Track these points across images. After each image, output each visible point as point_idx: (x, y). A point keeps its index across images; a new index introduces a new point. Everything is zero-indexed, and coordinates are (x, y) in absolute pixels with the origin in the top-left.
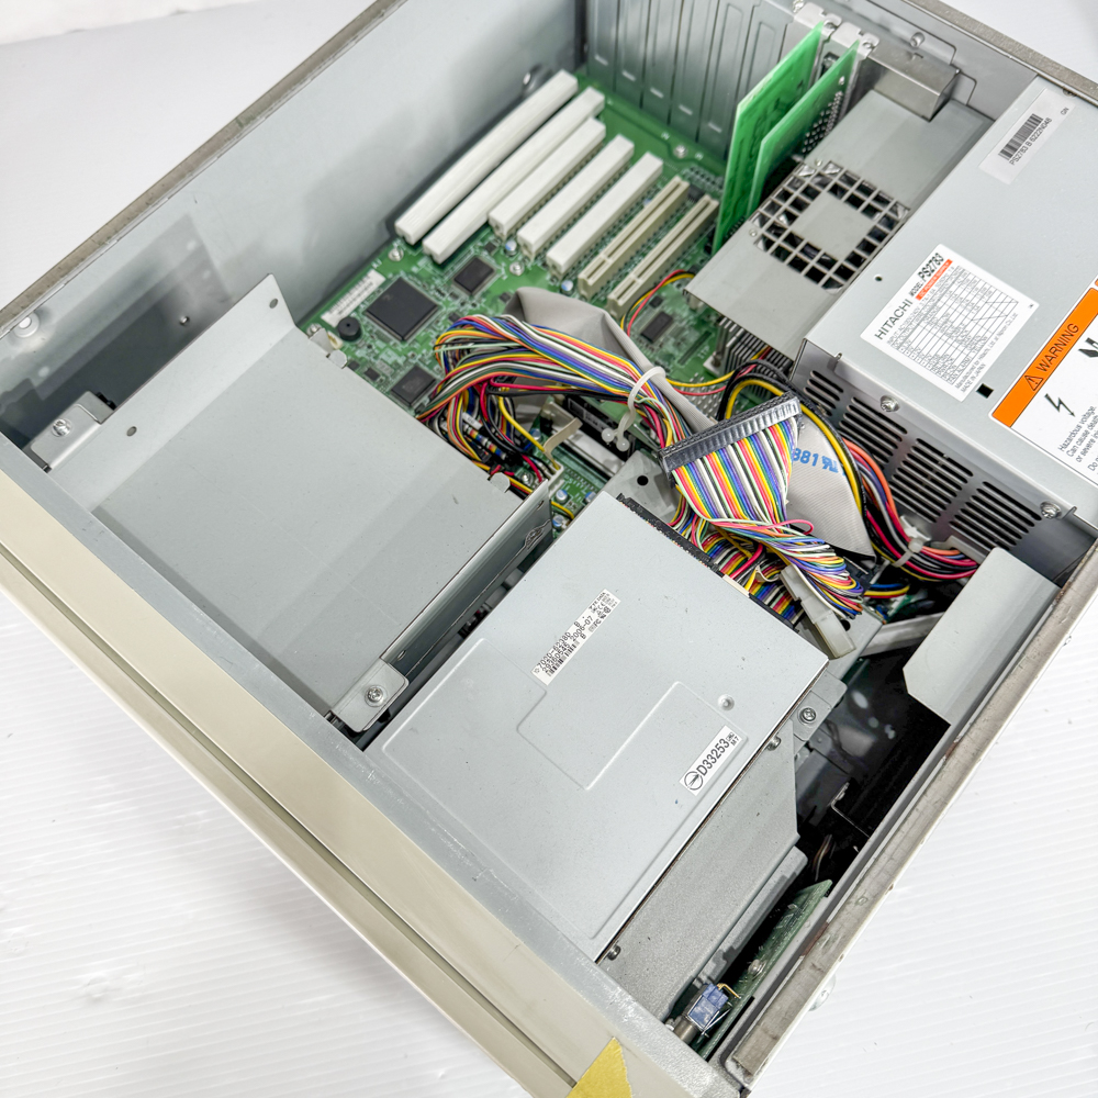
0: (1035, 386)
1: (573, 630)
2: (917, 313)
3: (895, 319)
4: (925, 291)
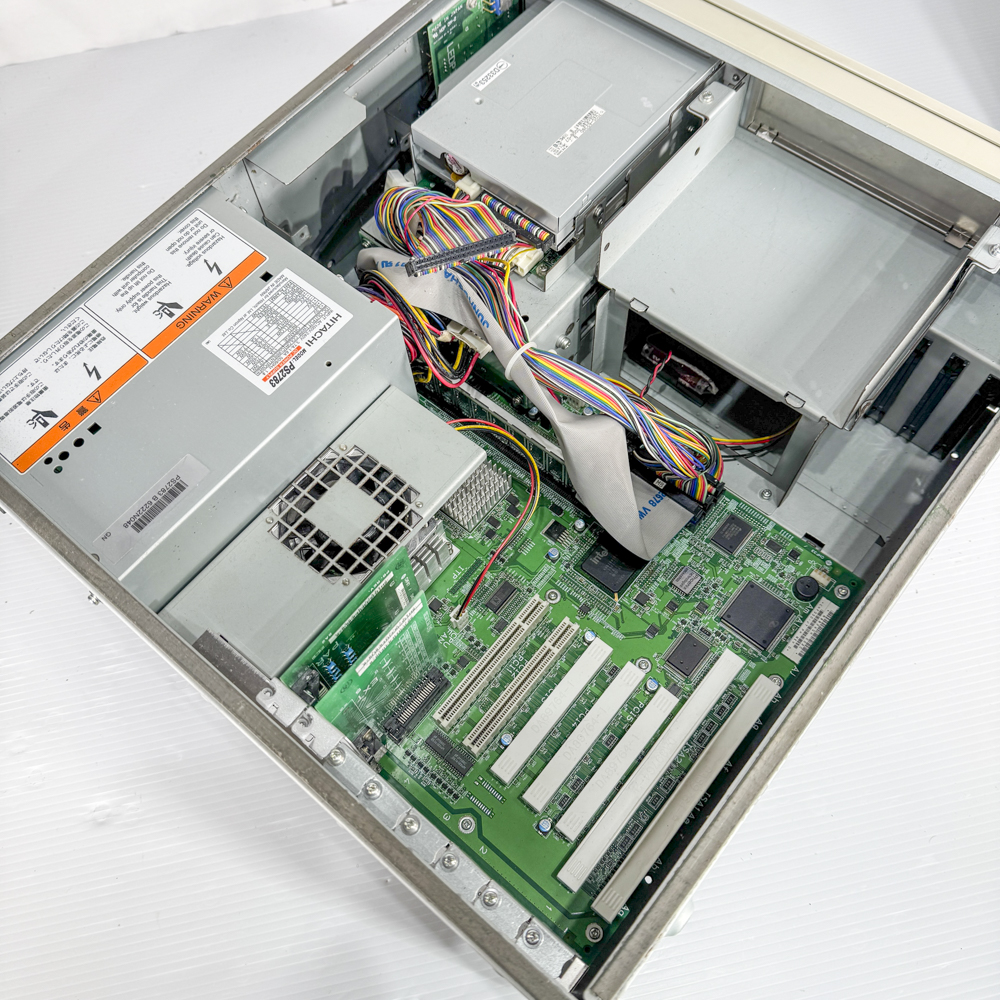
0: (227, 281)
2: (303, 336)
3: (324, 330)
4: (292, 354)
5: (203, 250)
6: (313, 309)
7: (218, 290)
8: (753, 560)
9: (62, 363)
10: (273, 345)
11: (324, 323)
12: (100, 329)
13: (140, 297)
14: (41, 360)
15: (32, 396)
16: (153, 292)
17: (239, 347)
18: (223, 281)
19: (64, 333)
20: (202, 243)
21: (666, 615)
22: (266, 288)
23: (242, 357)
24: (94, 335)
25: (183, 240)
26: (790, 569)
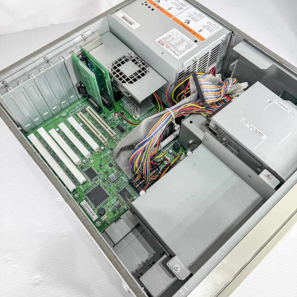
0: (195, 33)
1: (251, 129)
2: (173, 48)
3: (174, 52)
4: (167, 46)
5: (207, 29)
7: (192, 31)
9: (174, 3)
10: (171, 42)
11: (177, 52)
12: (183, 10)
13: (193, 16)
16: (194, 19)
17: (172, 35)
19: (183, 3)
20: (210, 28)
21: (105, 170)
22: (192, 41)
23: (169, 36)
24: (181, 9)
25: (211, 25)
26: (110, 210)
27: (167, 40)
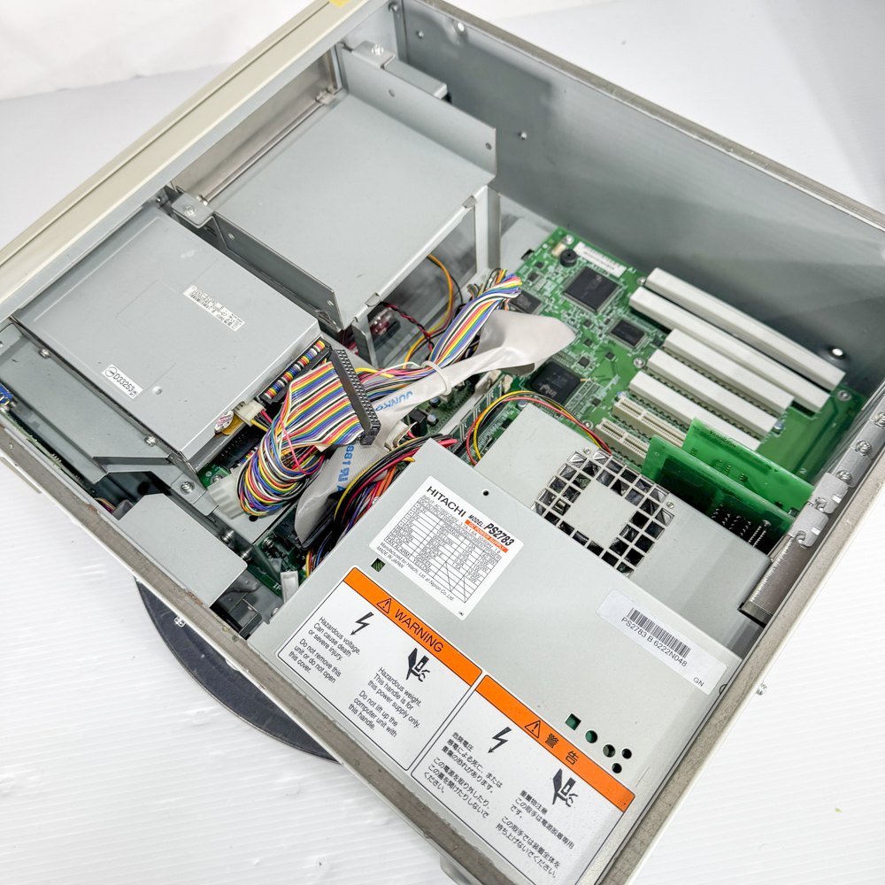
0: (382, 605)
2: (453, 520)
3: (446, 501)
4: (474, 528)
5: (337, 639)
6: (421, 514)
7: (393, 612)
8: (545, 290)
9: (490, 781)
10: (464, 547)
11: (439, 503)
12: (443, 742)
13: (399, 703)
14: (485, 809)
15: (534, 808)
16: (393, 687)
17: (467, 581)
18: (382, 610)
19: (447, 787)
20: (327, 641)
22: (393, 563)
23: (479, 576)
24: (451, 748)
25: (321, 665)
27: (480, 552)
